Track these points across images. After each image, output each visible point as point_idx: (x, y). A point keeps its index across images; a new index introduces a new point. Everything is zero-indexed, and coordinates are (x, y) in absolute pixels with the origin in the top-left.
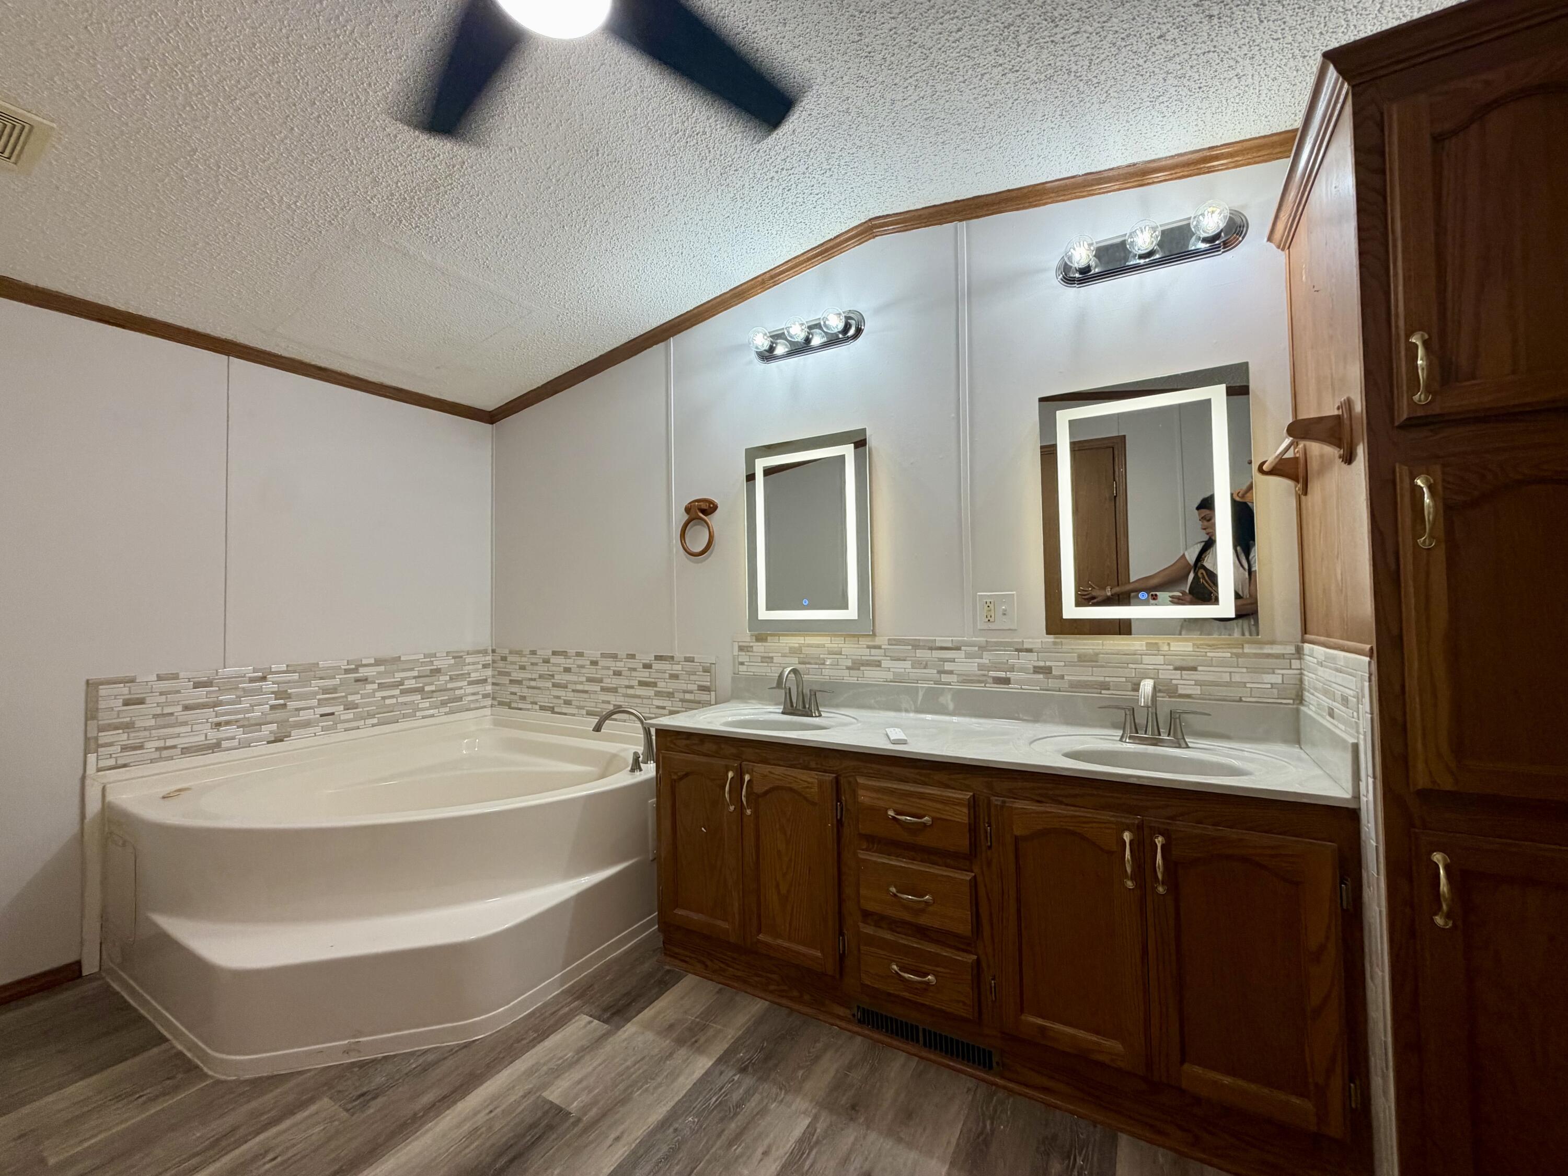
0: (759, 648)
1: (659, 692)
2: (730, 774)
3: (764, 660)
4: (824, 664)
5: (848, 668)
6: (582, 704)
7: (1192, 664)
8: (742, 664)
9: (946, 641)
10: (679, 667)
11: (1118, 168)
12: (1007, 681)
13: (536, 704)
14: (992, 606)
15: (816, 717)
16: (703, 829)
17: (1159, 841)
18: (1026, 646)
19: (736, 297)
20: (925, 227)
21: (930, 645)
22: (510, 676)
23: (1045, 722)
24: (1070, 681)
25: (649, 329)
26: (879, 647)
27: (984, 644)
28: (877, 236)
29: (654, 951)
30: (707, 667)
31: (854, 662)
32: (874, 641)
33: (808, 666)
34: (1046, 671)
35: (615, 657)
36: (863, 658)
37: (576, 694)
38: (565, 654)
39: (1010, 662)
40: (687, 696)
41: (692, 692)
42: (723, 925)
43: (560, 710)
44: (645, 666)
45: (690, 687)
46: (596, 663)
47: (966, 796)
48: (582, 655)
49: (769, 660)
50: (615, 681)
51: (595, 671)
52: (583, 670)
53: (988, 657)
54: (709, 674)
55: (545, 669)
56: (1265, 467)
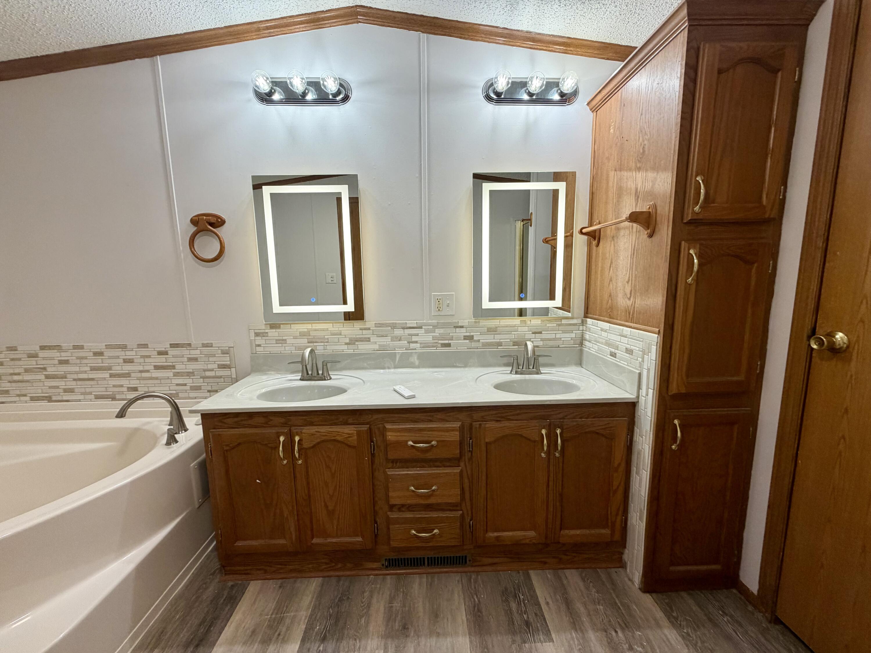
0: (273, 333)
1: (178, 373)
2: (282, 439)
3: (278, 342)
4: (327, 342)
5: (346, 344)
6: (88, 390)
7: (540, 330)
8: (259, 346)
9: (413, 324)
10: (198, 352)
11: (522, 31)
12: (449, 345)
13: (25, 395)
14: (441, 301)
15: (328, 380)
16: (258, 481)
17: (558, 431)
18: (460, 325)
19: (230, 35)
20: (397, 28)
21: (403, 326)
23: (470, 366)
24: (482, 343)
25: (130, 40)
26: (369, 329)
27: (436, 324)
28: (360, 22)
29: (213, 574)
30: (226, 350)
31: (351, 339)
32: (365, 325)
33: (315, 344)
34: (470, 338)
35: (124, 347)
36: (357, 336)
37: (79, 383)
38: (58, 348)
39: (451, 334)
40: (208, 374)
41: (212, 370)
42: (282, 541)
43: (59, 398)
44: (160, 353)
45: (210, 367)
46: (101, 354)
47: (457, 425)
48: (81, 347)
49: (283, 342)
50: (127, 368)
51: (100, 361)
52: (85, 361)
53: (438, 332)
54: (228, 355)
55: (32, 363)
56: (584, 231)
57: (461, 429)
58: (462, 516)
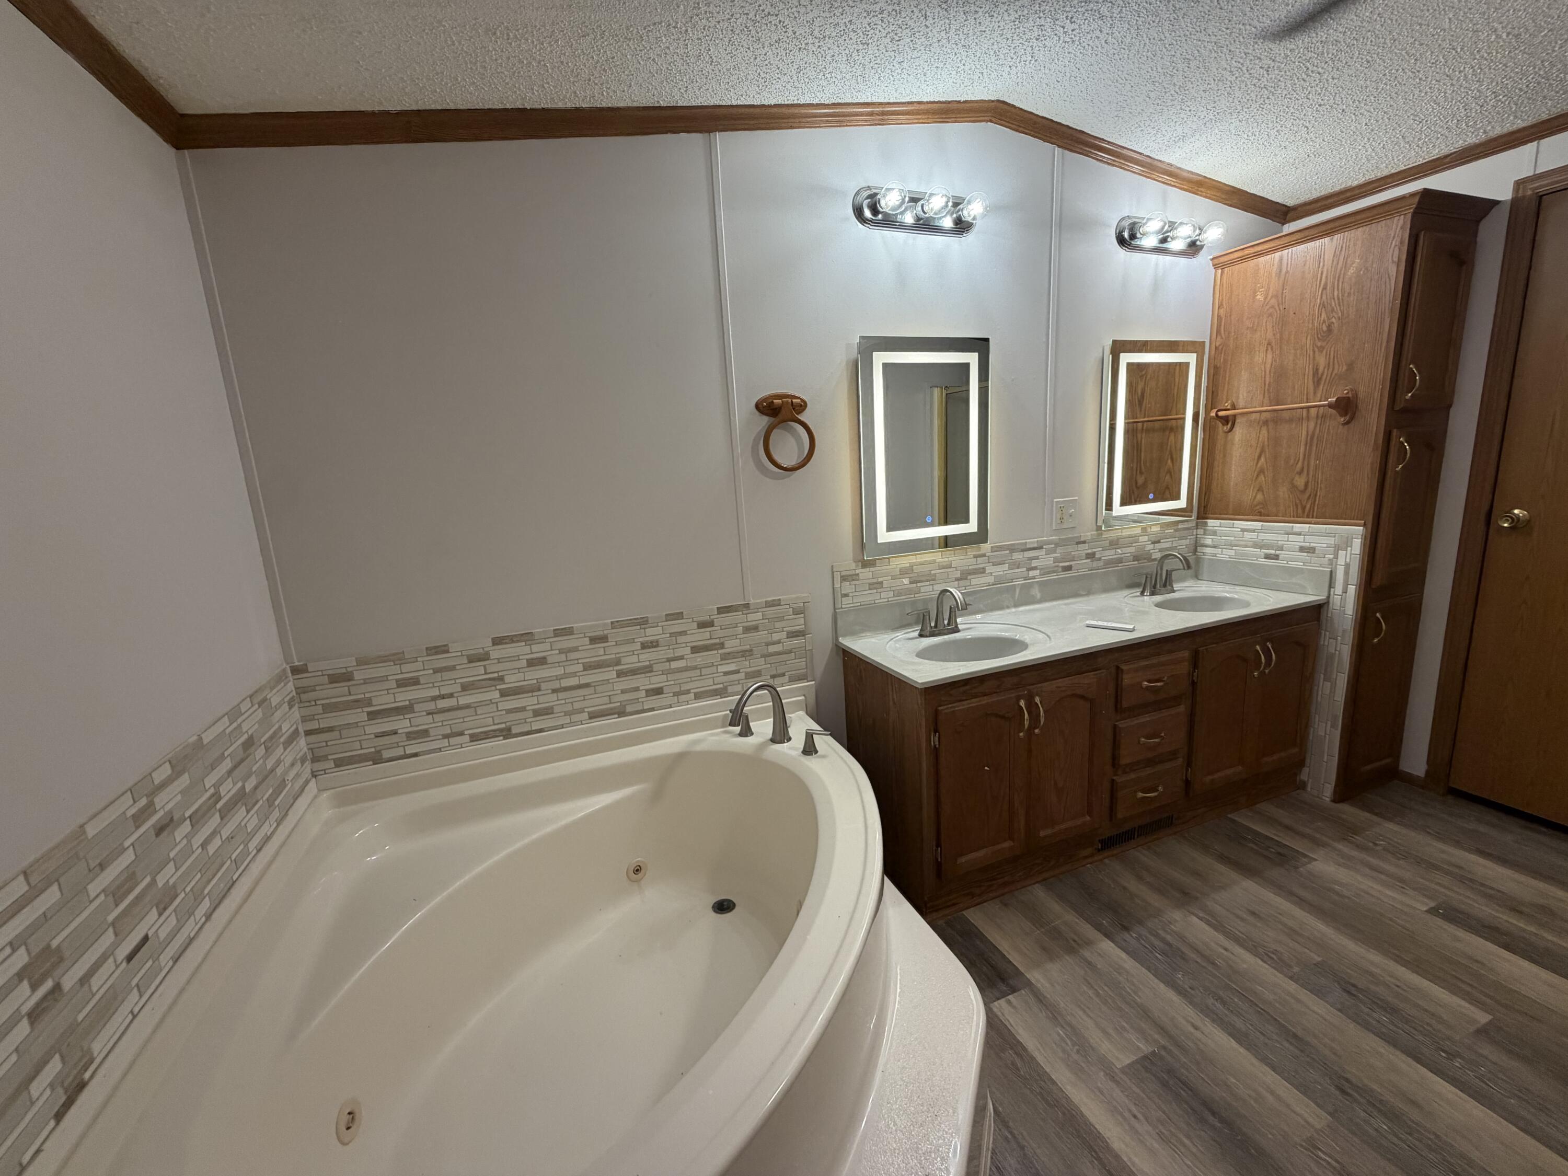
0: (869, 572)
1: (729, 653)
3: (871, 587)
6: (577, 706)
8: (845, 595)
9: (1032, 542)
10: (759, 616)
12: (1069, 568)
13: (461, 734)
14: (1063, 510)
15: (958, 631)
16: (986, 768)
17: (1270, 645)
18: (1082, 539)
21: (1023, 547)
22: (370, 705)
24: (1103, 561)
26: (984, 555)
27: (1057, 541)
28: (992, 121)
30: (799, 607)
31: (962, 574)
32: (987, 550)
33: (919, 585)
34: (1091, 556)
35: (643, 622)
36: (970, 568)
37: (562, 695)
38: (527, 637)
39: (1073, 553)
40: (772, 649)
41: (779, 642)
42: (1009, 844)
43: (527, 728)
44: (702, 625)
45: (776, 637)
46: (604, 639)
47: (1186, 653)
48: (569, 632)
49: (878, 586)
50: (647, 657)
51: (601, 652)
52: (572, 656)
53: (1060, 551)
54: (802, 615)
55: (477, 672)
56: (1222, 413)
57: (1190, 658)
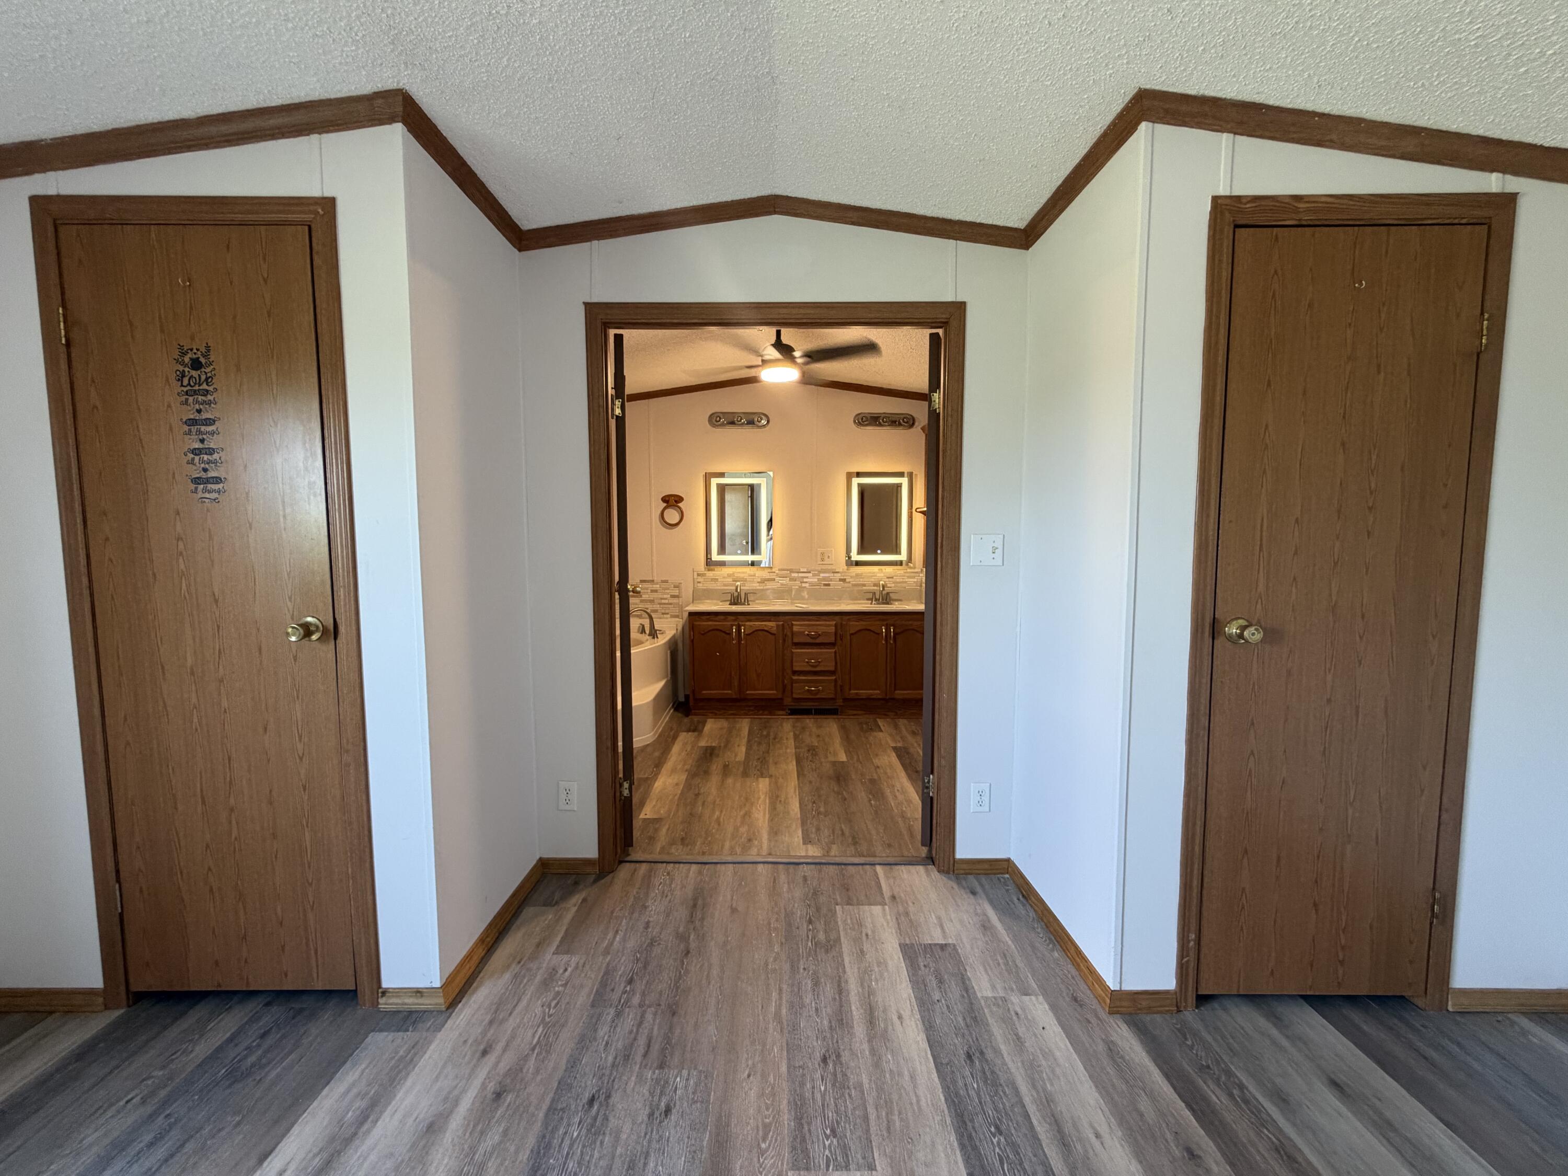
0: (710, 574)
2: (734, 628)
3: (712, 580)
4: (746, 581)
5: (758, 582)
7: (893, 575)
8: (699, 582)
9: (804, 569)
10: (658, 586)
12: (829, 585)
14: (823, 554)
15: (748, 605)
16: (717, 653)
17: (891, 629)
18: (836, 571)
21: (797, 571)
23: (843, 600)
24: (852, 584)
26: (774, 573)
27: (820, 570)
30: (677, 585)
31: (761, 579)
32: (772, 570)
33: (737, 583)
34: (844, 580)
36: (766, 577)
39: (830, 577)
40: (663, 601)
41: (667, 599)
42: (730, 692)
45: (665, 596)
47: (834, 622)
53: (822, 575)
54: (678, 589)
56: (918, 510)
57: (836, 626)
58: (836, 680)
